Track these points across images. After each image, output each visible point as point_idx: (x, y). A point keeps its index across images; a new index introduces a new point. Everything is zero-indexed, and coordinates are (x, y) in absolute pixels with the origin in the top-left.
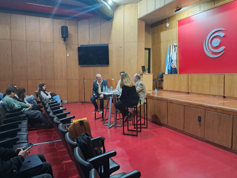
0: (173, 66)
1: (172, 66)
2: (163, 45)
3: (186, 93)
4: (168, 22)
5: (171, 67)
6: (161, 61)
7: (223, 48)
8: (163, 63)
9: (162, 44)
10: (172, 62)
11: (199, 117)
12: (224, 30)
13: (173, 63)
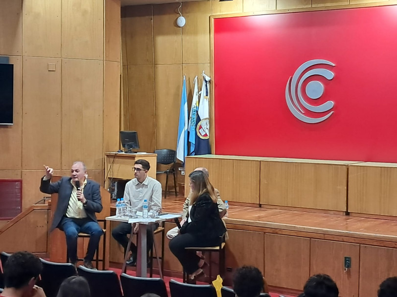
0: (203, 134)
1: (198, 134)
2: (164, 73)
3: (253, 205)
4: (184, 13)
5: (197, 137)
6: (155, 116)
7: (330, 104)
8: (163, 122)
9: (160, 68)
10: (199, 124)
11: (346, 258)
12: (334, 65)
13: (201, 127)
